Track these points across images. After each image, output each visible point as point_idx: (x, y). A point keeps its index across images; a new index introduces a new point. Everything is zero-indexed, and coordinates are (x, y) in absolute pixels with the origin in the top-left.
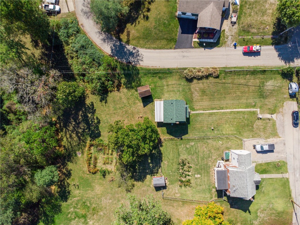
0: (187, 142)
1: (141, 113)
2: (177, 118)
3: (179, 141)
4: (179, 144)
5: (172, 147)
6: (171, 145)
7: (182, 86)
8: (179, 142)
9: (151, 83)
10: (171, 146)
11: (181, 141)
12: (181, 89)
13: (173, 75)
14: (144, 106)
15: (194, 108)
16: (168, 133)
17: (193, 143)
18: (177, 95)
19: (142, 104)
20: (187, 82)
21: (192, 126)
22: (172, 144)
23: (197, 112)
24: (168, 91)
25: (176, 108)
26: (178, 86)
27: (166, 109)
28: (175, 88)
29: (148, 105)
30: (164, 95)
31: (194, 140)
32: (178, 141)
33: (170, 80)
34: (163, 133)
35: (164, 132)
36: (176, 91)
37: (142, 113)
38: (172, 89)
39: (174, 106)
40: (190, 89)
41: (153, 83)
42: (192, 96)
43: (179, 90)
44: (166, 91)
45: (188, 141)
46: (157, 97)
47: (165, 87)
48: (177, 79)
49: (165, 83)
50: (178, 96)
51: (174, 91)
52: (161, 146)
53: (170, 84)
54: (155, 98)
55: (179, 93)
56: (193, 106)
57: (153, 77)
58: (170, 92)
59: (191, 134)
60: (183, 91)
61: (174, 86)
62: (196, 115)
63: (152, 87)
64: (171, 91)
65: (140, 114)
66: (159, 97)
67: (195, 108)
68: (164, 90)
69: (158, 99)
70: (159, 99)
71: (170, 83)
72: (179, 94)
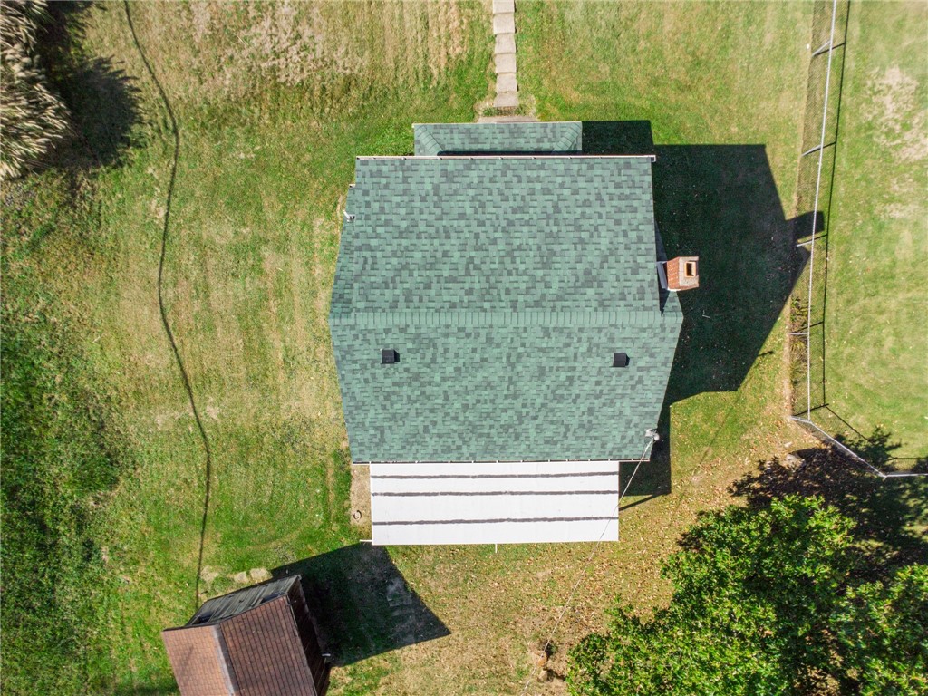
0: (856, 161)
1: (501, 659)
2: (610, 288)
3: (834, 249)
4: (873, 247)
5: (897, 334)
6: (878, 343)
7: (189, 209)
8: (846, 255)
9: (166, 570)
10: (889, 342)
11: (838, 226)
12: (221, 232)
13: (43, 323)
14: (433, 628)
15: (460, 69)
16: (733, 381)
17: (894, 76)
18: (298, 273)
19: (411, 654)
20: (134, 154)
21: (672, 95)
22: (861, 333)
23: (503, 27)
24: (257, 380)
25: (456, 292)
26: (189, 258)
27: (473, 428)
28: (215, 295)
29: (422, 593)
30: (308, 424)
31: (851, 64)
32: (834, 263)
33: (114, 355)
34: (737, 426)
35: (721, 416)
36: (241, 289)
37: (506, 641)
38: (229, 339)
39: (429, 322)
40: (220, 118)
41: (164, 546)
42: (303, 88)
43: (238, 251)
44: (251, 396)
45: (845, 140)
46: (324, 499)
47: (212, 413)
48: (94, 281)
49: (162, 419)
50: (308, 264)
51: (250, 319)
52: (878, 450)
53: (168, 356)
54: (343, 518)
55: (266, 252)
56: (429, 77)
57: (89, 549)
58: (264, 359)
59: (767, 106)
60: (242, 201)
61: (189, 310)
62: (540, 39)
63: (216, 561)
64: (255, 349)
65: (513, 663)
66: (331, 479)
67: (456, 50)
68: (243, 421)
69: (354, 487)
70: (347, 478)
71: (157, 360)
72: (281, 248)
